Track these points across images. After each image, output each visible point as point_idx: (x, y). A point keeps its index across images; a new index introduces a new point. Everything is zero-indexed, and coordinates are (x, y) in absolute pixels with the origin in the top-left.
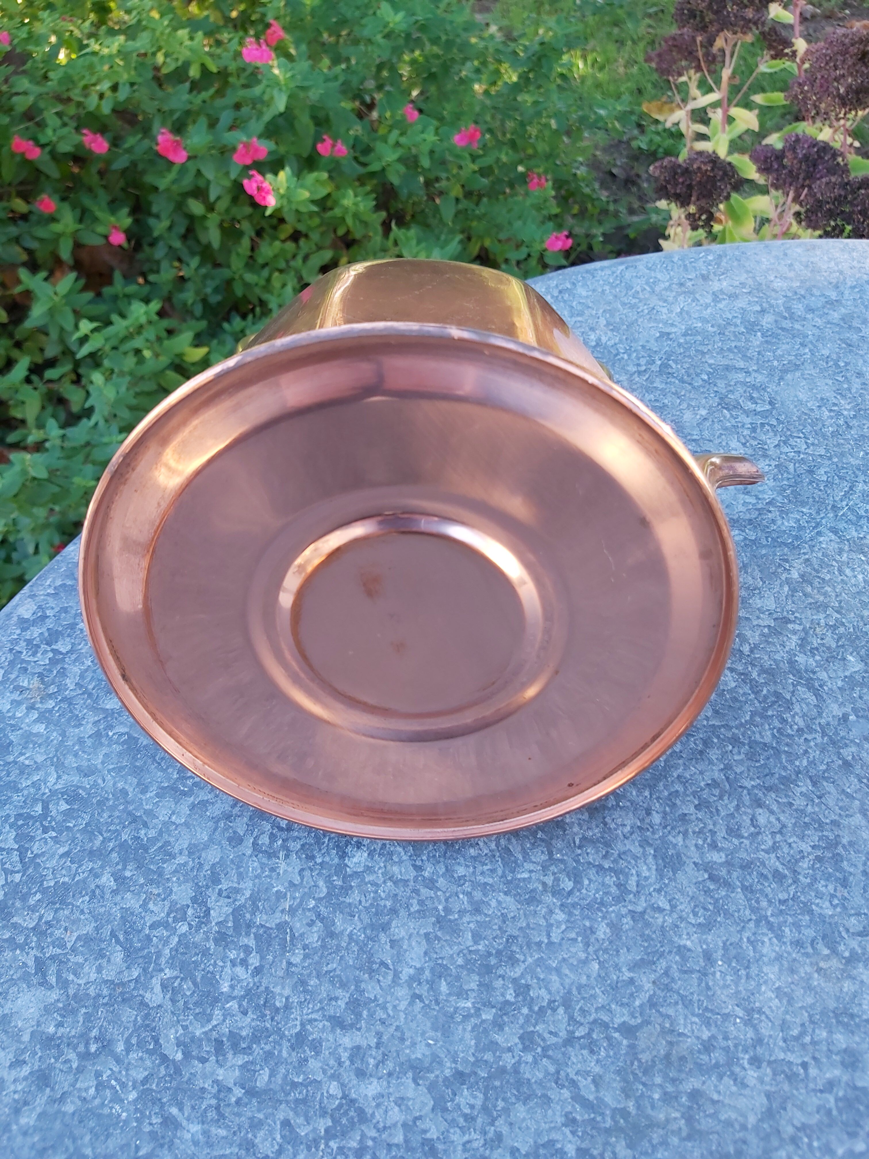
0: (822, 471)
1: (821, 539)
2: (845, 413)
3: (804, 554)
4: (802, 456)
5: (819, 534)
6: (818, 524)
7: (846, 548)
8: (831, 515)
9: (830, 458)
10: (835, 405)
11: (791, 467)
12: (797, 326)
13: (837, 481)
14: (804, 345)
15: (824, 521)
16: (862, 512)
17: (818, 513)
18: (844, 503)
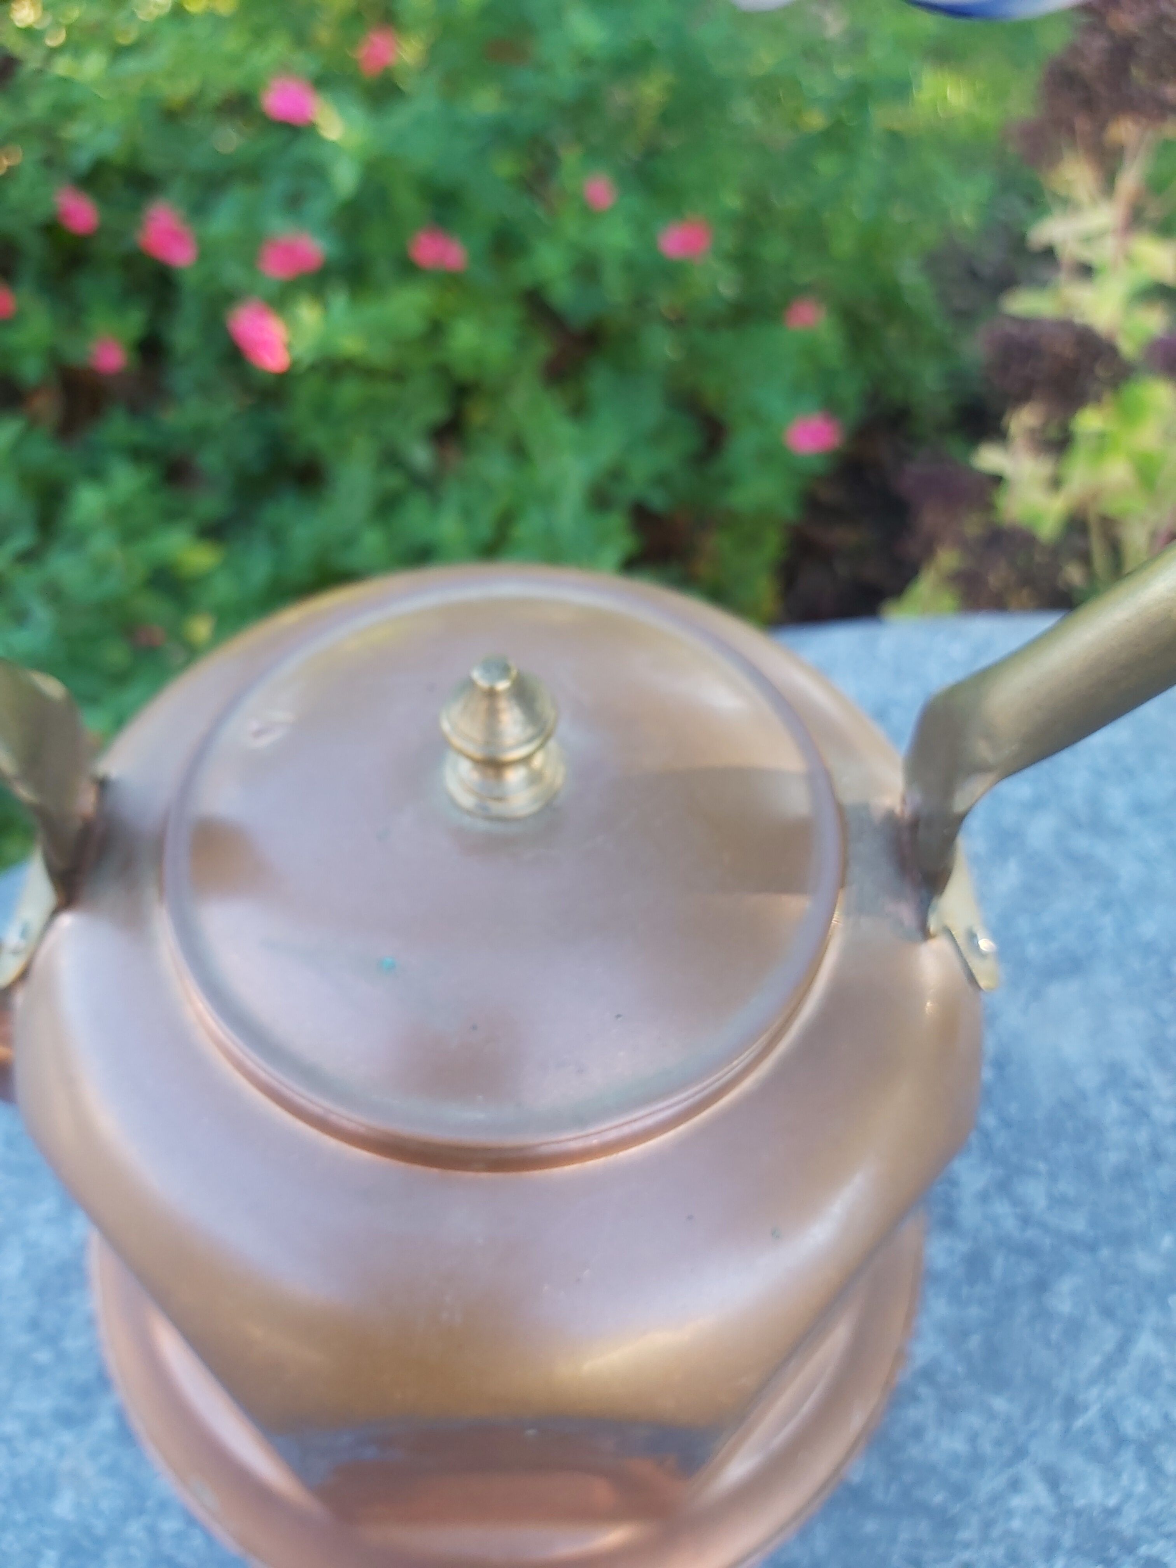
0: (1066, 1285)
1: (1017, 1501)
2: (1157, 1112)
3: (967, 1545)
4: (1031, 1233)
5: (1015, 1485)
6: (1020, 1453)
7: (1067, 1540)
8: (1055, 1427)
9: (1092, 1247)
10: (1139, 1085)
11: (999, 1264)
12: (1102, 850)
13: (1094, 1319)
14: (1106, 904)
15: (1034, 1446)
16: (1128, 1427)
17: (1029, 1413)
18: (1094, 1392)
